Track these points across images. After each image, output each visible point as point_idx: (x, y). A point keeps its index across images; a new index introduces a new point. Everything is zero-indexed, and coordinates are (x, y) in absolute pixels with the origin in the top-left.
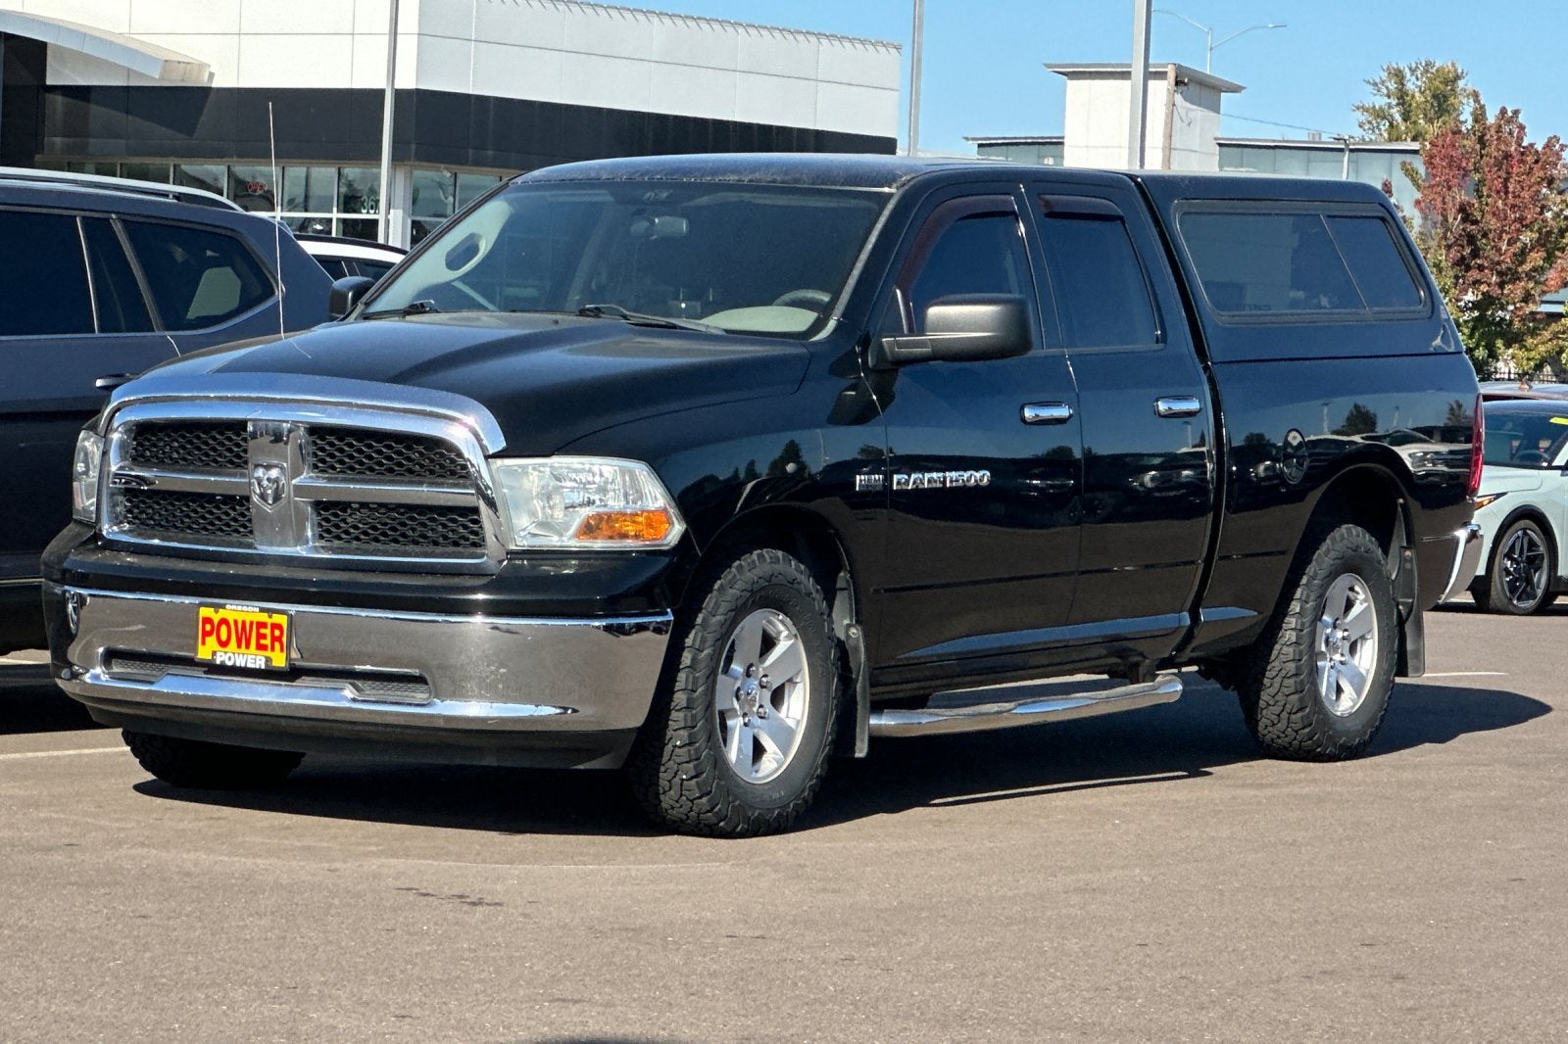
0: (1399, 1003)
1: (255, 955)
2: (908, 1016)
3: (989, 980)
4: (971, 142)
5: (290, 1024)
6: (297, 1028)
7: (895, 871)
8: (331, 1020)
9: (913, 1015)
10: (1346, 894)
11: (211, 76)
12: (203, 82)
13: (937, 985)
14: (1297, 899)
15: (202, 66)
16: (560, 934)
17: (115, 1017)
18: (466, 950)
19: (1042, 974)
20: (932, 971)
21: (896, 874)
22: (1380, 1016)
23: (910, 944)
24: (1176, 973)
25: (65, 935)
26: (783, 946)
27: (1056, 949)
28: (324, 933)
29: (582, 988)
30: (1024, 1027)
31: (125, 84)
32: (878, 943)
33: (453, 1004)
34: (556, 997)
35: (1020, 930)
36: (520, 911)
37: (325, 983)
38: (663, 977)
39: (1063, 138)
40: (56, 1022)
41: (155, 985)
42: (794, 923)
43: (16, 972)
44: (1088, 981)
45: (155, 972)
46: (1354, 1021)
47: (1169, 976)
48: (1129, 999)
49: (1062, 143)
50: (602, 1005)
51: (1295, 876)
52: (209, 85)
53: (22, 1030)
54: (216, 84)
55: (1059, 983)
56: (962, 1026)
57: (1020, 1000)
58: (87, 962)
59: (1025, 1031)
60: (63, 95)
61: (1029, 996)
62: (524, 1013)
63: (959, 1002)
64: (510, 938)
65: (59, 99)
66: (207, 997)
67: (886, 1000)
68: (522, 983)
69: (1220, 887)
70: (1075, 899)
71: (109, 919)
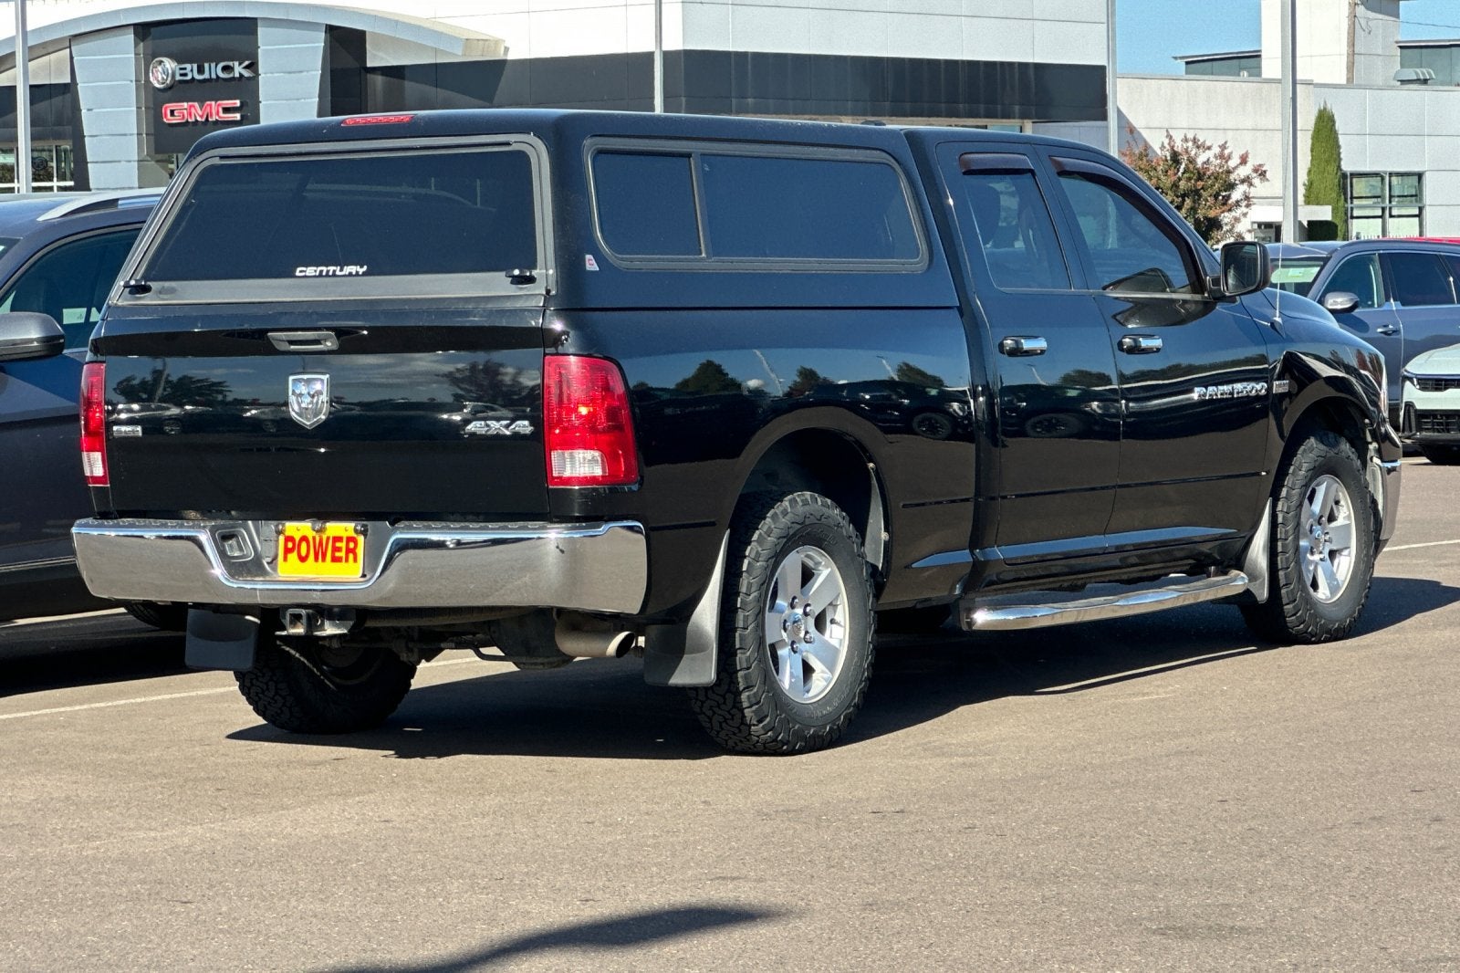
0: (1431, 843)
1: (474, 850)
2: (1011, 876)
3: (1086, 841)
4: (1179, 61)
5: (493, 911)
6: (497, 914)
7: (1026, 744)
8: (527, 906)
9: (1015, 876)
10: (1408, 745)
11: (507, 49)
12: (500, 56)
13: (1041, 846)
14: (1366, 752)
15: (497, 42)
16: (732, 818)
17: (350, 911)
18: (650, 836)
19: (1131, 833)
20: (1040, 834)
21: (1027, 747)
22: (1413, 856)
23: (1026, 811)
24: (1246, 826)
25: (320, 840)
26: (918, 818)
27: (1148, 808)
28: (534, 828)
29: (742, 866)
30: (1106, 881)
31: (433, 61)
32: (998, 811)
33: (630, 887)
34: (718, 875)
35: (1122, 792)
36: (703, 799)
37: (527, 874)
38: (812, 853)
39: (1260, 51)
40: (301, 919)
41: (387, 882)
42: (931, 797)
43: (275, 876)
44: (1170, 836)
45: (390, 871)
46: (1389, 861)
47: (1239, 828)
48: (1201, 851)
49: (1259, 56)
50: (755, 880)
51: (1369, 731)
52: (504, 58)
53: (274, 927)
54: (511, 56)
55: (1144, 839)
56: (1054, 883)
57: (1109, 856)
58: (334, 864)
59: (1106, 885)
60: (382, 75)
61: (1117, 852)
62: (688, 891)
63: (1056, 862)
64: (690, 824)
65: (379, 80)
66: (428, 890)
67: (995, 863)
68: (692, 865)
69: (1301, 744)
70: (1174, 762)
71: (358, 825)
